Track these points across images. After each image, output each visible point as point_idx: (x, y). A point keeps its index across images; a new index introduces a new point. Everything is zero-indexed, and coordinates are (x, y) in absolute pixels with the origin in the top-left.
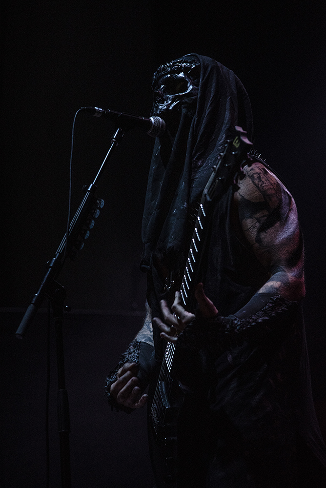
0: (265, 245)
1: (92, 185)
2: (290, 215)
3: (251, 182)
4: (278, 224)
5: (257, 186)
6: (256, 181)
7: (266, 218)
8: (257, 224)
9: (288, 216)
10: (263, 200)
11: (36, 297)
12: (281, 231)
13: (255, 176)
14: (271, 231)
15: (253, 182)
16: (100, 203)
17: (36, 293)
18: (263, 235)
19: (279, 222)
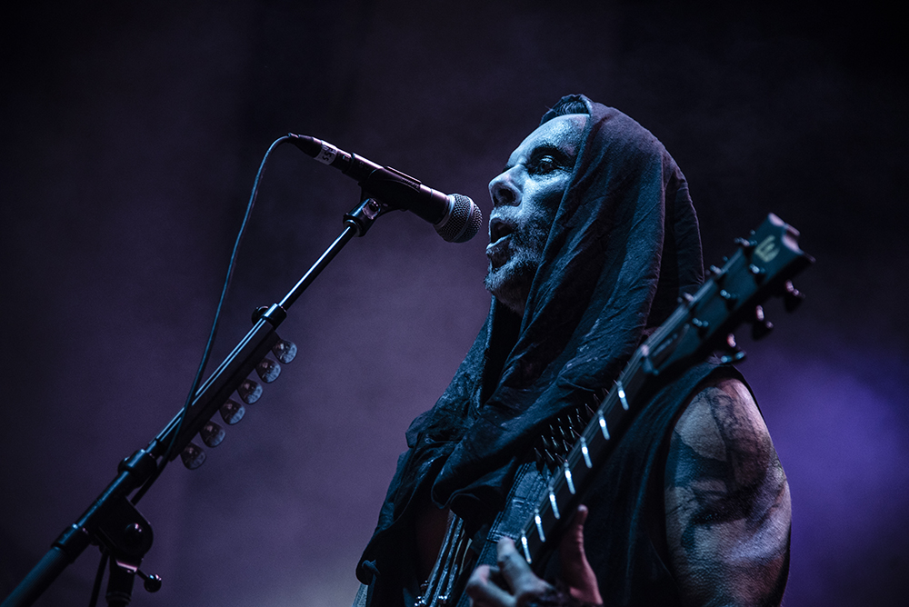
0: (700, 556)
1: (275, 306)
2: (772, 517)
3: (708, 411)
4: (741, 523)
5: (718, 424)
6: (721, 414)
7: (716, 498)
8: (692, 503)
9: (767, 516)
10: (724, 458)
11: (72, 532)
12: (745, 541)
13: (721, 401)
14: (722, 530)
15: (713, 412)
16: (286, 351)
17: (76, 523)
18: (700, 532)
19: (744, 520)
